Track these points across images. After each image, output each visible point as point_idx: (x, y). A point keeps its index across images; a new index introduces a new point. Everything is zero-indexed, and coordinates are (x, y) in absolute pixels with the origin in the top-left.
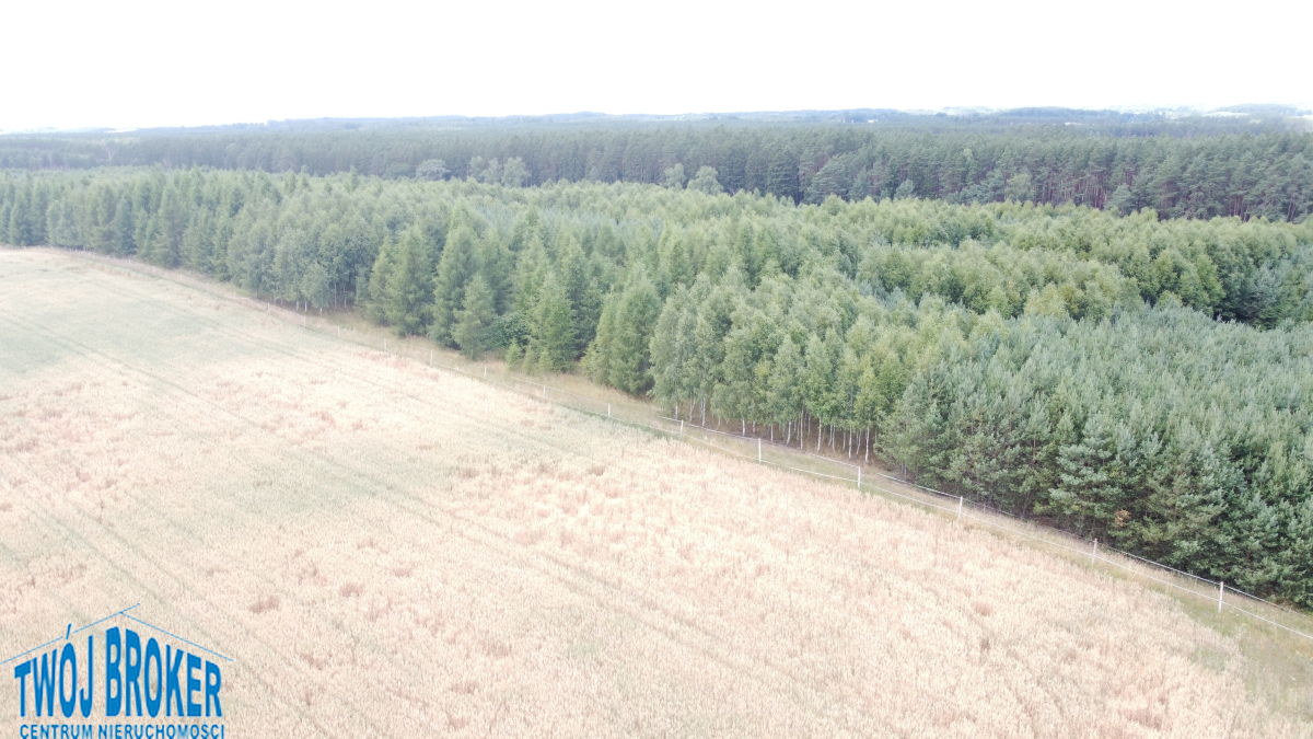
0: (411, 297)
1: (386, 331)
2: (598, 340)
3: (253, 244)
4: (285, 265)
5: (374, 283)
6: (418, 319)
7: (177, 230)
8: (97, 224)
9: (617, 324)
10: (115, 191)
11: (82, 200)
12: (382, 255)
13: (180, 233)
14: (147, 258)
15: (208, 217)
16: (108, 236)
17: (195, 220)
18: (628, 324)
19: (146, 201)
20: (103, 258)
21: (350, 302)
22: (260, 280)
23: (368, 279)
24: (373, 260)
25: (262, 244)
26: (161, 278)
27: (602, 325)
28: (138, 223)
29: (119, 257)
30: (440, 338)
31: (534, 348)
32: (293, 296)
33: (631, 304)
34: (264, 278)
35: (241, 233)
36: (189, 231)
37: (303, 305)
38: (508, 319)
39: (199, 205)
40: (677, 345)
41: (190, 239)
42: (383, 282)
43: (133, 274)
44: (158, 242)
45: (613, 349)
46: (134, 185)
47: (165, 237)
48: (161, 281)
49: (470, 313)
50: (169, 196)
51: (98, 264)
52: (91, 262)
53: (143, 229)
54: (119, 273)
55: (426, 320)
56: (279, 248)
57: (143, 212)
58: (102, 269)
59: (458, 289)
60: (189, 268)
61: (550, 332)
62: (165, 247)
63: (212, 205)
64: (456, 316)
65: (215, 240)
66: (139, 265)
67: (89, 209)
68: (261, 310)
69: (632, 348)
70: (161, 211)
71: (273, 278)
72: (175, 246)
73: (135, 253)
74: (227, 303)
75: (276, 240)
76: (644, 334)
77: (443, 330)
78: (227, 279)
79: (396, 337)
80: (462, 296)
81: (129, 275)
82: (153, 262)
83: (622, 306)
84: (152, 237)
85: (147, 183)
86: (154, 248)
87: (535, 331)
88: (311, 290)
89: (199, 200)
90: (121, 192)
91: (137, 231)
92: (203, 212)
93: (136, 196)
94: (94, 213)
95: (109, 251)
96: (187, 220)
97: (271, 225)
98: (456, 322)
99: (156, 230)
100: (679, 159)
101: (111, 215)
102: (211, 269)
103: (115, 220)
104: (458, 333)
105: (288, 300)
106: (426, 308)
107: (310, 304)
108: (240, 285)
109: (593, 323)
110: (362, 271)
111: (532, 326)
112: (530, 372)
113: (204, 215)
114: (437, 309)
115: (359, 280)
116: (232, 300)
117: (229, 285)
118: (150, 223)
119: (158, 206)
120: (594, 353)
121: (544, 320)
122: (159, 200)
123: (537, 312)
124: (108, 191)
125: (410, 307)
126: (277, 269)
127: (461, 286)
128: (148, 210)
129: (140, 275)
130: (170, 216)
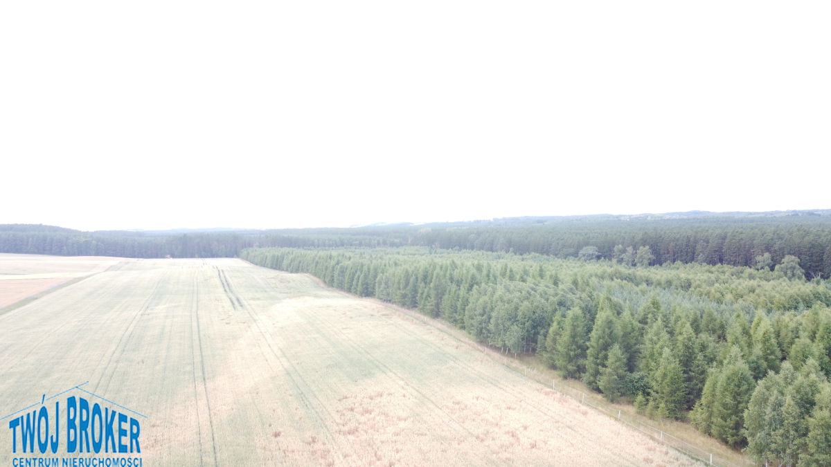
0: (572, 353)
1: (555, 373)
2: (703, 400)
3: (479, 311)
4: (497, 325)
5: (549, 342)
6: (575, 368)
7: (440, 296)
8: (399, 289)
9: (718, 393)
10: (410, 272)
11: (394, 275)
12: (555, 324)
13: (441, 298)
14: (423, 311)
15: (456, 290)
16: (404, 296)
17: (450, 291)
18: (727, 393)
19: (425, 277)
20: (400, 309)
21: (534, 350)
22: (481, 331)
23: (545, 336)
24: (549, 325)
25: (484, 311)
26: (428, 324)
27: (707, 389)
28: (420, 291)
29: (408, 309)
30: (590, 383)
31: (655, 400)
32: (500, 344)
33: (729, 379)
34: (484, 331)
35: (473, 303)
36: (446, 297)
37: (505, 350)
38: (638, 377)
39: (452, 282)
40: (767, 418)
41: (446, 302)
42: (554, 341)
43: (415, 320)
44: (429, 302)
45: (715, 410)
46: (420, 267)
47: (433, 300)
48: (428, 327)
49: (610, 370)
50: (437, 277)
51: (398, 313)
52: (394, 311)
53: (422, 294)
54: (407, 319)
55: (581, 369)
56: (493, 314)
57: (422, 285)
58: (399, 316)
59: (603, 352)
60: (443, 318)
61: (666, 390)
62: (432, 305)
63: (459, 283)
64: (601, 371)
65: (459, 304)
66: (418, 315)
67: (397, 280)
68: (481, 351)
69: (729, 411)
70: (432, 285)
71: (489, 331)
72: (437, 305)
73: (416, 307)
74: (463, 344)
75: (492, 309)
76: (739, 402)
77: (592, 378)
78: (463, 328)
79: (561, 378)
80: (606, 357)
81: (413, 320)
82: (425, 314)
83: (722, 378)
84: (426, 299)
85: (426, 268)
86: (426, 305)
87: (655, 388)
88: (511, 342)
89: (452, 279)
90: (413, 272)
91: (419, 295)
92: (454, 287)
93: (420, 276)
94: (399, 283)
95: (403, 305)
96: (445, 291)
97: (490, 299)
98: (601, 374)
99: (428, 296)
100: (768, 249)
101: (407, 284)
102: (455, 321)
103: (408, 288)
104: (601, 384)
105: (497, 346)
106: (581, 361)
107: (509, 350)
108: (470, 334)
109: (700, 385)
110: (542, 332)
111: (654, 383)
112: (652, 417)
113: (454, 289)
114: (589, 362)
115: (540, 338)
116: (465, 343)
117: (464, 332)
118: (426, 290)
119: (431, 282)
120: (699, 410)
121: (662, 381)
122: (432, 278)
123: (658, 374)
124: (407, 271)
125: (570, 360)
126: (491, 327)
127: (606, 349)
128: (426, 283)
129: (418, 322)
130: (436, 288)
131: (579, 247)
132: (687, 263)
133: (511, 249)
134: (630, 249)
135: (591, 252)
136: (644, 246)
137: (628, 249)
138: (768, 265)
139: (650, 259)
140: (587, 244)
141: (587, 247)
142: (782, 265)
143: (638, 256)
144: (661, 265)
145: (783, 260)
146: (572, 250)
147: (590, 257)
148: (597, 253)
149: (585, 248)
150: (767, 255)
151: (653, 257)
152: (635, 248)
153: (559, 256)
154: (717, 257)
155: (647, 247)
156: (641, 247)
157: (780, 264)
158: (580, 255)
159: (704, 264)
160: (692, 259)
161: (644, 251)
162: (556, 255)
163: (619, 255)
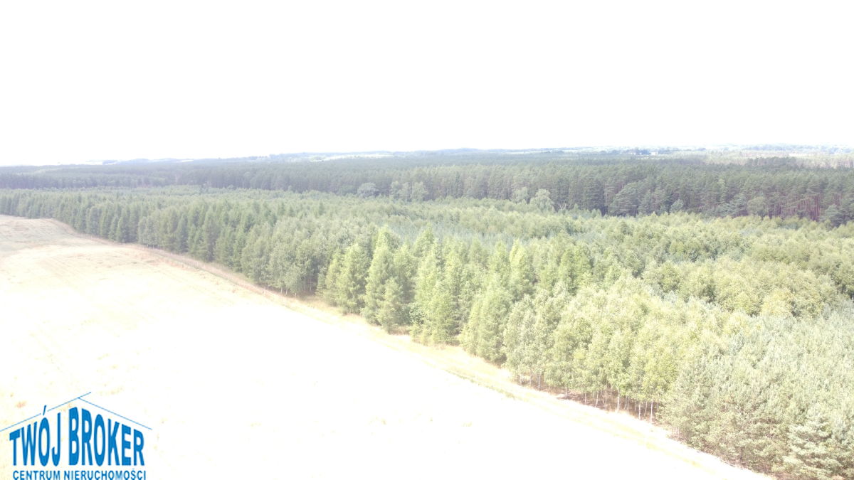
0: (351, 289)
1: (335, 309)
2: (471, 323)
3: (257, 252)
4: (275, 265)
5: (329, 279)
6: (354, 303)
7: (213, 239)
8: (166, 232)
9: (481, 316)
10: (178, 214)
11: (159, 218)
12: (335, 261)
13: (215, 240)
14: (194, 255)
15: (231, 232)
16: (172, 240)
17: (224, 233)
18: (489, 316)
19: (195, 220)
20: (168, 254)
21: (314, 288)
22: (260, 272)
23: (325, 274)
24: (329, 263)
25: (262, 251)
26: (201, 269)
27: (473, 313)
28: (190, 234)
29: (178, 254)
30: (368, 317)
31: (428, 328)
32: (279, 285)
33: (491, 303)
34: (263, 273)
35: (250, 244)
36: (219, 240)
37: (285, 291)
38: (413, 307)
39: (226, 223)
40: (522, 334)
41: (221, 244)
42: (335, 278)
43: (186, 266)
44: (201, 246)
45: (479, 331)
46: (189, 209)
47: (205, 243)
48: (201, 271)
49: (388, 303)
50: (209, 218)
51: (165, 258)
52: (161, 257)
53: (193, 237)
54: (177, 265)
55: (361, 304)
56: (272, 255)
57: (193, 227)
58: (167, 262)
59: (381, 286)
60: (218, 262)
61: (439, 317)
62: (205, 249)
63: (234, 224)
64: (379, 304)
65: (235, 246)
66: (189, 260)
67: (162, 223)
68: (260, 294)
69: (492, 332)
70: (204, 227)
71: (268, 272)
72: (211, 248)
73: (187, 251)
74: (240, 288)
75: (271, 250)
76: (499, 324)
77: (371, 312)
78: (240, 270)
79: (341, 314)
80: (383, 292)
81: (183, 267)
82: (197, 259)
83: (485, 303)
84: (198, 242)
85: (197, 208)
86: (199, 249)
87: (428, 316)
88: (291, 282)
89: (227, 221)
90: (181, 213)
91: (189, 238)
92: (229, 229)
93: (190, 217)
94: (165, 226)
95: (172, 249)
96: (219, 232)
97: (268, 239)
98: (379, 307)
99: (200, 239)
100: (524, 184)
101: (175, 227)
102: (231, 264)
103: (177, 231)
104: (379, 317)
105: (277, 287)
106: (361, 297)
107: (289, 290)
108: (248, 277)
109: (468, 310)
110: (323, 269)
111: (427, 312)
112: (426, 343)
113: (229, 231)
114: (367, 297)
115: (320, 275)
116: (242, 286)
117: (242, 275)
118: (197, 233)
119: (203, 223)
120: (467, 333)
121: (435, 309)
122: (204, 219)
123: (431, 303)
124: (174, 213)
125: (350, 296)
126: (270, 268)
127: (383, 283)
128: (196, 225)
129: (189, 267)
130: (209, 230)
131: (358, 184)
132: (457, 197)
133: (290, 187)
134: (406, 186)
135: (369, 189)
136: (419, 182)
137: (404, 185)
138: (525, 198)
139: (423, 195)
140: (366, 181)
141: (366, 184)
142: (536, 198)
143: (413, 191)
144: (434, 200)
145: (537, 193)
146: (351, 187)
147: (368, 194)
148: (374, 190)
149: (363, 185)
150: (525, 189)
151: (427, 192)
152: (410, 184)
153: (338, 193)
154: (483, 192)
155: (422, 183)
156: (417, 183)
157: (535, 197)
158: (359, 192)
159: (472, 198)
160: (461, 195)
161: (419, 187)
162: (335, 192)
163: (396, 192)
